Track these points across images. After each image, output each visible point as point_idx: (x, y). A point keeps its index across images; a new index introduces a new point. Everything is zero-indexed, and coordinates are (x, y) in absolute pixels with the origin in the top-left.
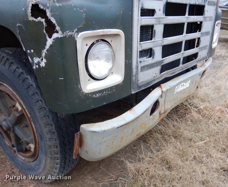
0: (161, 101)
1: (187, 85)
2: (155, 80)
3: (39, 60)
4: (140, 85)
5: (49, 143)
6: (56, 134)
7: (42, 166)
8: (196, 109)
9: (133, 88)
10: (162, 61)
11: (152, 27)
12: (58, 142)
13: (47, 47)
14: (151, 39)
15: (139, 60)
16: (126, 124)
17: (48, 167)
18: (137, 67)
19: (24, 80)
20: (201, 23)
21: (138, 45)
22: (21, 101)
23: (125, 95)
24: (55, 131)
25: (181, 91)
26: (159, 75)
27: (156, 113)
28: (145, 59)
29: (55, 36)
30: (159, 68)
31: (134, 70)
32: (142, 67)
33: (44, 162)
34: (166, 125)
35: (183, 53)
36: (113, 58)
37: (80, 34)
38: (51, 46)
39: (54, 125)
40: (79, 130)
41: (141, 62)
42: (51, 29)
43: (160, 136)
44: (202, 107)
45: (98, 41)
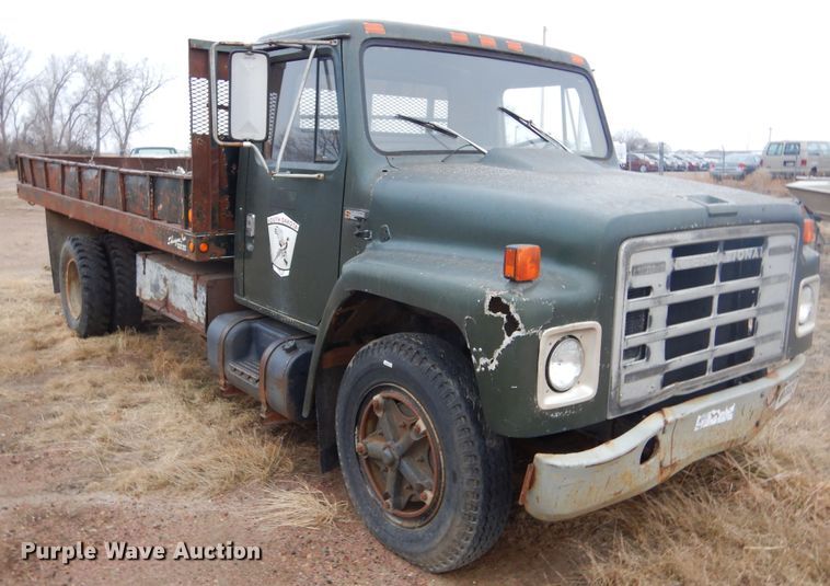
0: (664, 440)
1: (727, 415)
2: (650, 399)
3: (488, 361)
4: (622, 405)
5: (466, 488)
6: (481, 472)
7: (443, 531)
8: (763, 481)
9: (611, 410)
10: (666, 366)
11: (646, 311)
12: (481, 486)
13: (503, 347)
14: (644, 330)
15: (623, 363)
16: (599, 464)
17: (454, 534)
18: (619, 375)
19: (441, 386)
20: (757, 289)
21: (621, 341)
22: (427, 416)
23: (596, 420)
24: (480, 468)
25: (711, 428)
26: (659, 391)
27: (653, 462)
28: (632, 361)
29: (516, 334)
30: (659, 378)
31: (614, 380)
32: (626, 376)
33: (448, 522)
34: (681, 508)
35: (713, 351)
36: (582, 360)
37: (546, 331)
38: (508, 346)
39: (479, 457)
40: (532, 462)
41: (625, 367)
42: (512, 325)
43: (663, 528)
44: (778, 477)
45: (564, 338)
